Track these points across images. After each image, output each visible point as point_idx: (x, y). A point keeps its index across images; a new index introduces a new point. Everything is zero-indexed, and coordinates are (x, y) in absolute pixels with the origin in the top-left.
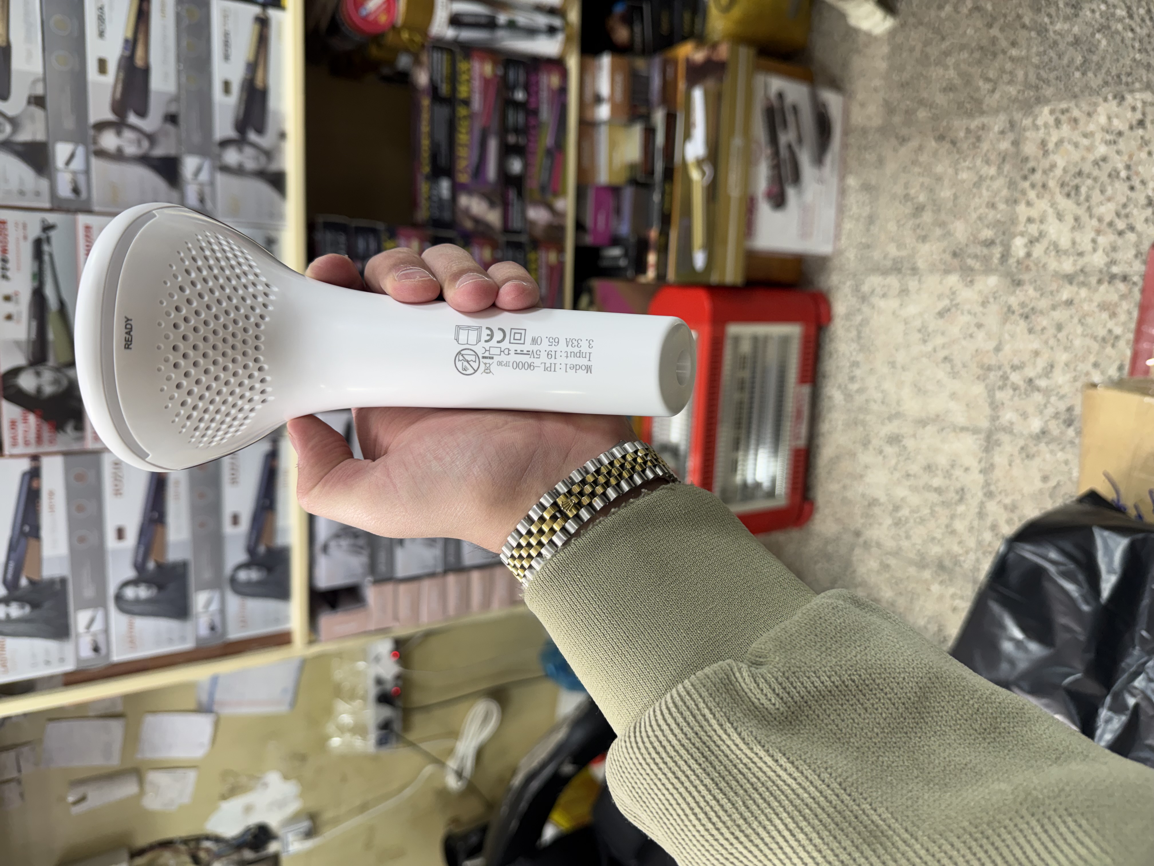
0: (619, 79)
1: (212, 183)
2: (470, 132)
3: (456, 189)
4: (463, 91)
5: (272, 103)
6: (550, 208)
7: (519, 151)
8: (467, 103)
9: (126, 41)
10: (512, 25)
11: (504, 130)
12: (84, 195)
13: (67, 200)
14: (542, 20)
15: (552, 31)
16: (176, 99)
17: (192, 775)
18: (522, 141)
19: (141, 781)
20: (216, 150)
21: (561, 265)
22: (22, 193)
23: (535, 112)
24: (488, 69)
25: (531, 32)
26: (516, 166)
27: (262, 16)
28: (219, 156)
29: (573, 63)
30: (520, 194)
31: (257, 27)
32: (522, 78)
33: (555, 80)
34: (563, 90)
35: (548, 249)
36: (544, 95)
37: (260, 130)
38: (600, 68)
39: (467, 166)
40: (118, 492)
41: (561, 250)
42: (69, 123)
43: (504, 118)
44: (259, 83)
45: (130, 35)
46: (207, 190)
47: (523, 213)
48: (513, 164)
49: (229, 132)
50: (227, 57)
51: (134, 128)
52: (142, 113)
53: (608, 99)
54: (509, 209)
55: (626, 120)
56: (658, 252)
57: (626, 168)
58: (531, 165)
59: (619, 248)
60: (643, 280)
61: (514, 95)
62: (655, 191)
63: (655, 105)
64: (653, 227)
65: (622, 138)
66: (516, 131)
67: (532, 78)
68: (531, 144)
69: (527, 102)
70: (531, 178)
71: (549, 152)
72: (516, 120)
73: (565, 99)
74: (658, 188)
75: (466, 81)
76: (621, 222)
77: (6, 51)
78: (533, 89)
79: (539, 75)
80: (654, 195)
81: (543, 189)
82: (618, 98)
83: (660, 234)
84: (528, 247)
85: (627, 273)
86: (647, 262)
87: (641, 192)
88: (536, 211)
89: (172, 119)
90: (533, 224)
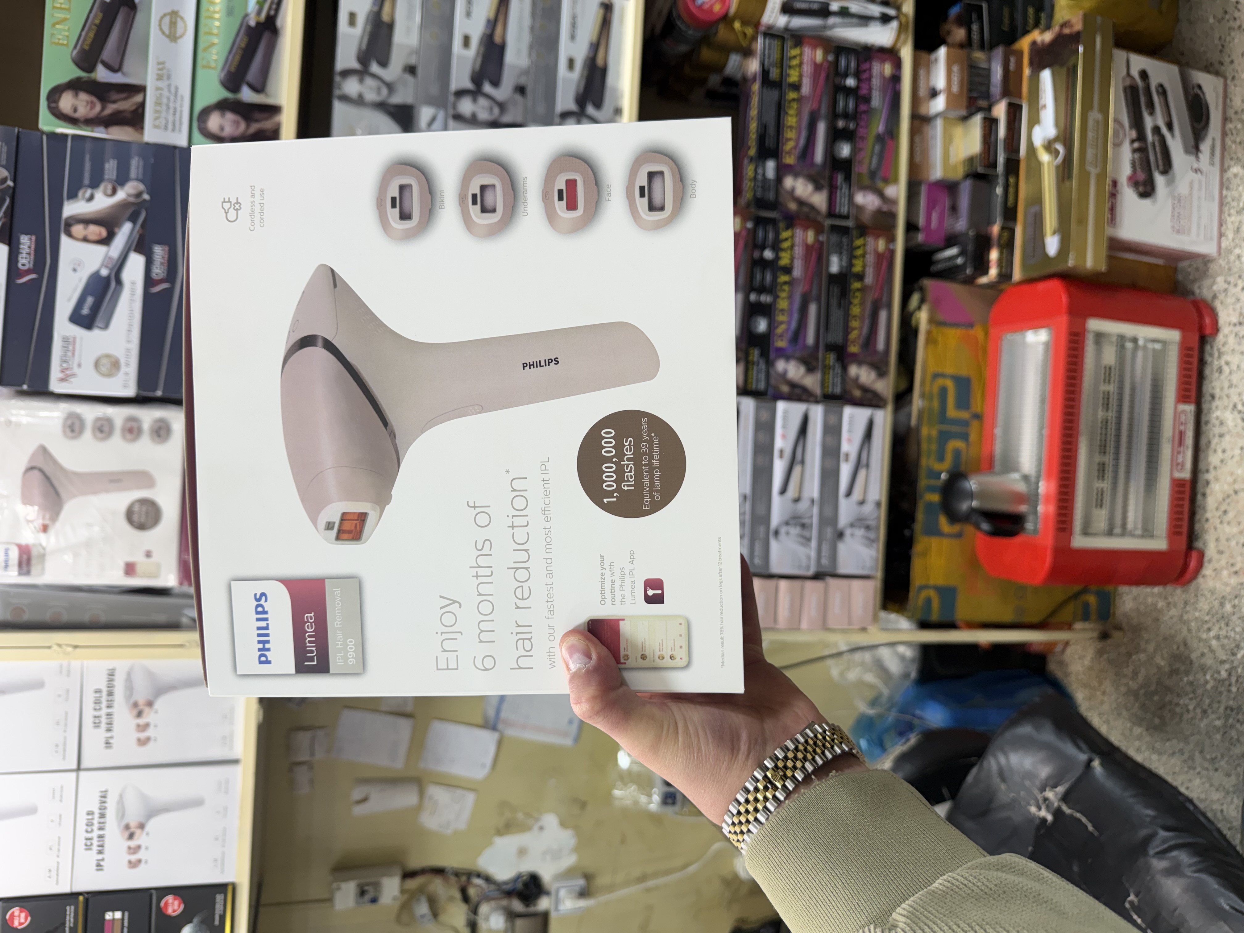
0: (956, 68)
2: (799, 114)
3: (782, 170)
4: (793, 77)
5: (610, 80)
6: (880, 195)
7: (848, 135)
8: (796, 87)
9: (489, 21)
10: (844, 12)
11: (834, 116)
14: (875, 9)
15: (885, 19)
16: (526, 72)
17: (471, 798)
18: (852, 126)
19: (421, 793)
20: (558, 120)
21: (892, 253)
23: (867, 99)
24: (819, 55)
25: (865, 20)
26: (845, 150)
27: (608, 3)
29: (906, 53)
30: (848, 178)
31: (601, 12)
32: (853, 65)
33: (888, 69)
34: (896, 79)
35: (877, 237)
36: (876, 82)
37: (598, 105)
38: (936, 60)
39: (795, 147)
41: (891, 239)
42: (434, 90)
43: (834, 103)
44: (600, 62)
45: (492, 15)
47: (851, 198)
48: (843, 149)
50: (573, 37)
51: (488, 96)
52: (496, 83)
53: (944, 90)
54: (836, 193)
55: (964, 112)
56: (1001, 247)
57: (964, 162)
58: (861, 150)
59: (956, 247)
60: (984, 280)
61: (845, 81)
62: (998, 183)
63: (998, 97)
64: (996, 222)
65: (958, 131)
66: (846, 116)
67: (865, 66)
68: (861, 130)
69: (858, 88)
70: (860, 162)
71: (880, 138)
72: (846, 105)
73: (897, 87)
74: (1001, 180)
75: (796, 65)
76: (957, 219)
77: (390, 26)
78: (865, 76)
79: (871, 63)
80: (996, 188)
81: (873, 174)
82: (955, 88)
83: (1003, 228)
84: (855, 233)
85: (965, 270)
86: (988, 262)
87: (982, 185)
88: (864, 196)
89: (521, 90)
90: (860, 209)
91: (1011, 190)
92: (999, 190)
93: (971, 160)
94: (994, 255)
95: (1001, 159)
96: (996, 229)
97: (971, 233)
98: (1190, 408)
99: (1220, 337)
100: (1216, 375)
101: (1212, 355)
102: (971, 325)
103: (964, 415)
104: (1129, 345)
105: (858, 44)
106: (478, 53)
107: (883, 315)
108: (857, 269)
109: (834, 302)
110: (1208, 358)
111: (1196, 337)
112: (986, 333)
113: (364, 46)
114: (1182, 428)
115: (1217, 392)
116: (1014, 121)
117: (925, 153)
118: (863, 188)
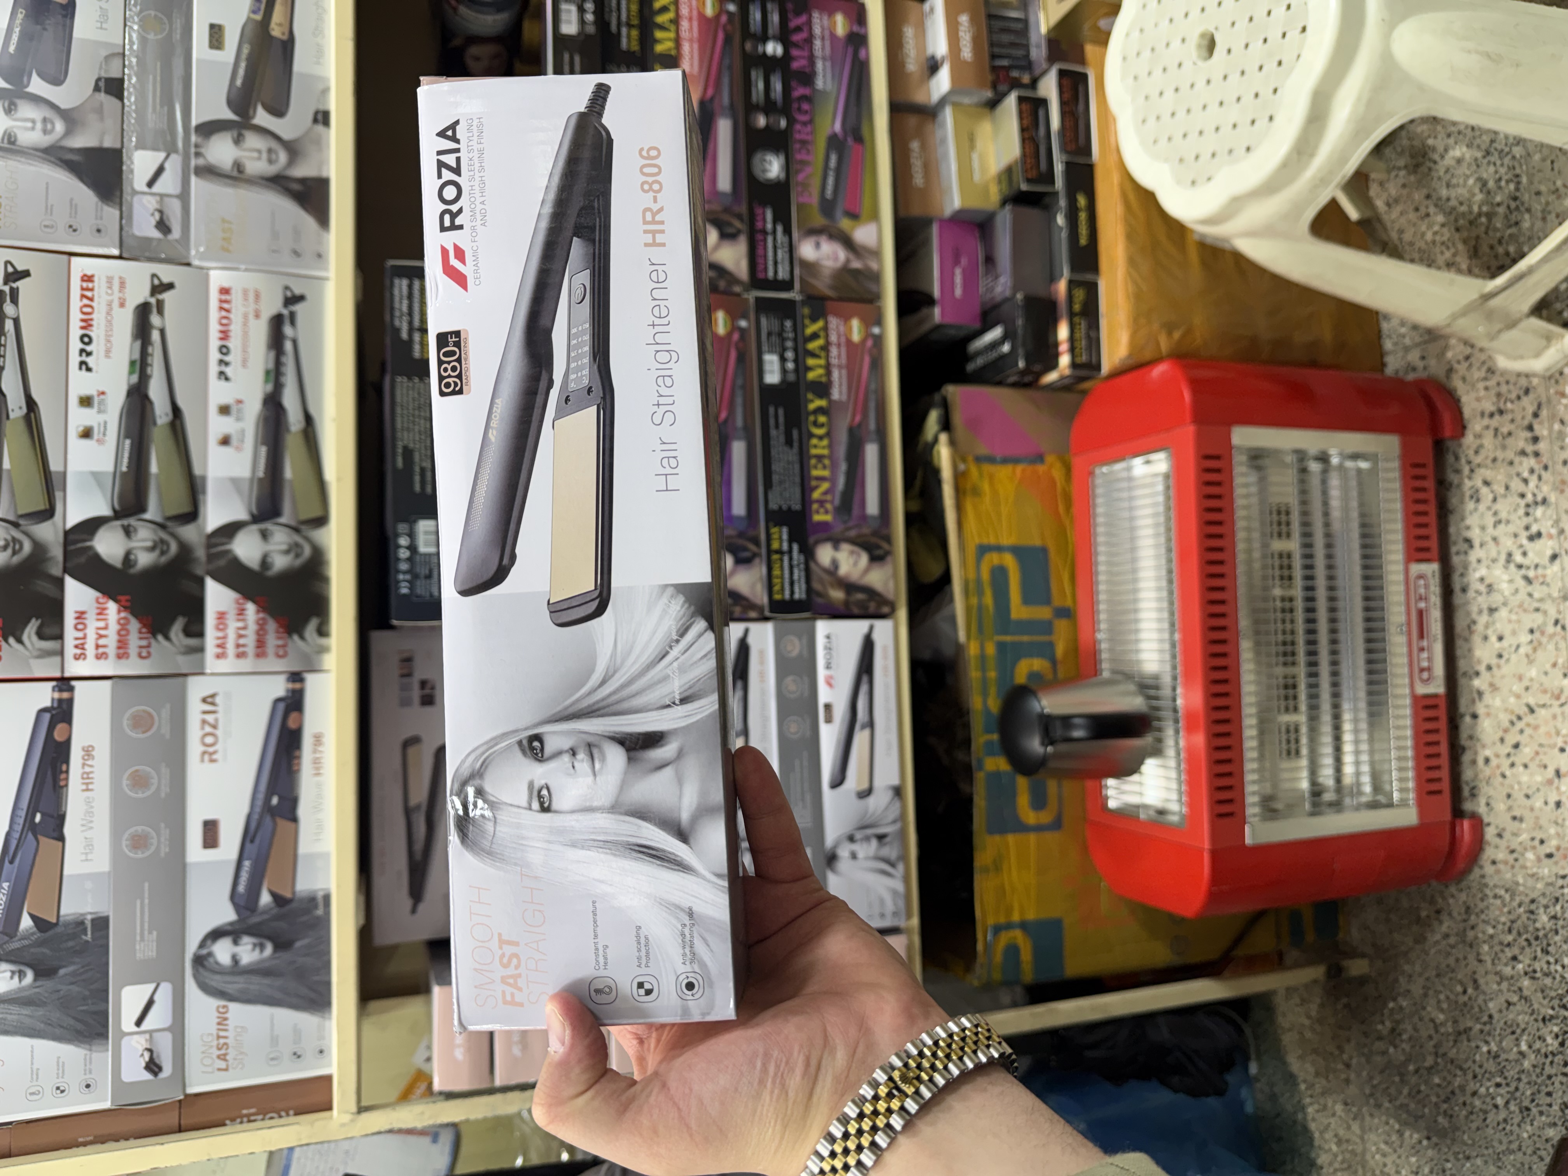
0: (964, 19)
1: (184, 196)
4: (665, 44)
5: (300, 63)
6: (848, 243)
7: (775, 141)
8: (672, 59)
11: (746, 108)
16: (119, 53)
18: (782, 123)
20: (195, 137)
21: (879, 341)
23: (807, 78)
24: (710, 3)
26: (773, 167)
28: (200, 151)
30: (782, 214)
32: (775, 18)
33: (841, 24)
34: (857, 41)
35: (847, 315)
36: (821, 47)
37: (279, 109)
38: (932, 10)
41: (876, 316)
43: (745, 86)
44: (275, 27)
46: (174, 208)
47: (791, 247)
48: (769, 164)
52: (57, 77)
53: (948, 58)
54: (763, 244)
55: (989, 94)
56: (1073, 318)
57: (999, 178)
58: (804, 163)
59: (998, 326)
60: (1052, 377)
61: (763, 48)
62: (1058, 207)
63: (1043, 66)
64: (1062, 275)
65: (985, 129)
67: (796, 21)
68: (799, 129)
69: (787, 56)
70: (805, 186)
71: (834, 142)
72: (769, 88)
73: (862, 54)
74: (1063, 202)
75: (669, 22)
76: (997, 277)
78: (799, 38)
79: (809, 16)
80: (1055, 214)
81: (828, 207)
82: (967, 53)
83: (1072, 284)
84: (806, 311)
85: (1016, 364)
86: (1056, 345)
87: (1032, 214)
88: (816, 246)
89: (113, 86)
90: (809, 267)
91: (1082, 218)
92: (1060, 220)
93: (1008, 173)
94: (1063, 332)
95: (1060, 168)
96: (1062, 286)
97: (1019, 296)
98: (1432, 569)
99: (1469, 440)
100: (1470, 505)
101: (1458, 471)
102: (1039, 458)
103: (1043, 613)
104: (1315, 467)
107: (871, 452)
108: (816, 374)
109: (777, 435)
110: (1452, 477)
111: (1427, 442)
112: (1068, 469)
114: (1422, 605)
115: (1475, 534)
116: (1074, 100)
117: (931, 168)
118: (813, 232)
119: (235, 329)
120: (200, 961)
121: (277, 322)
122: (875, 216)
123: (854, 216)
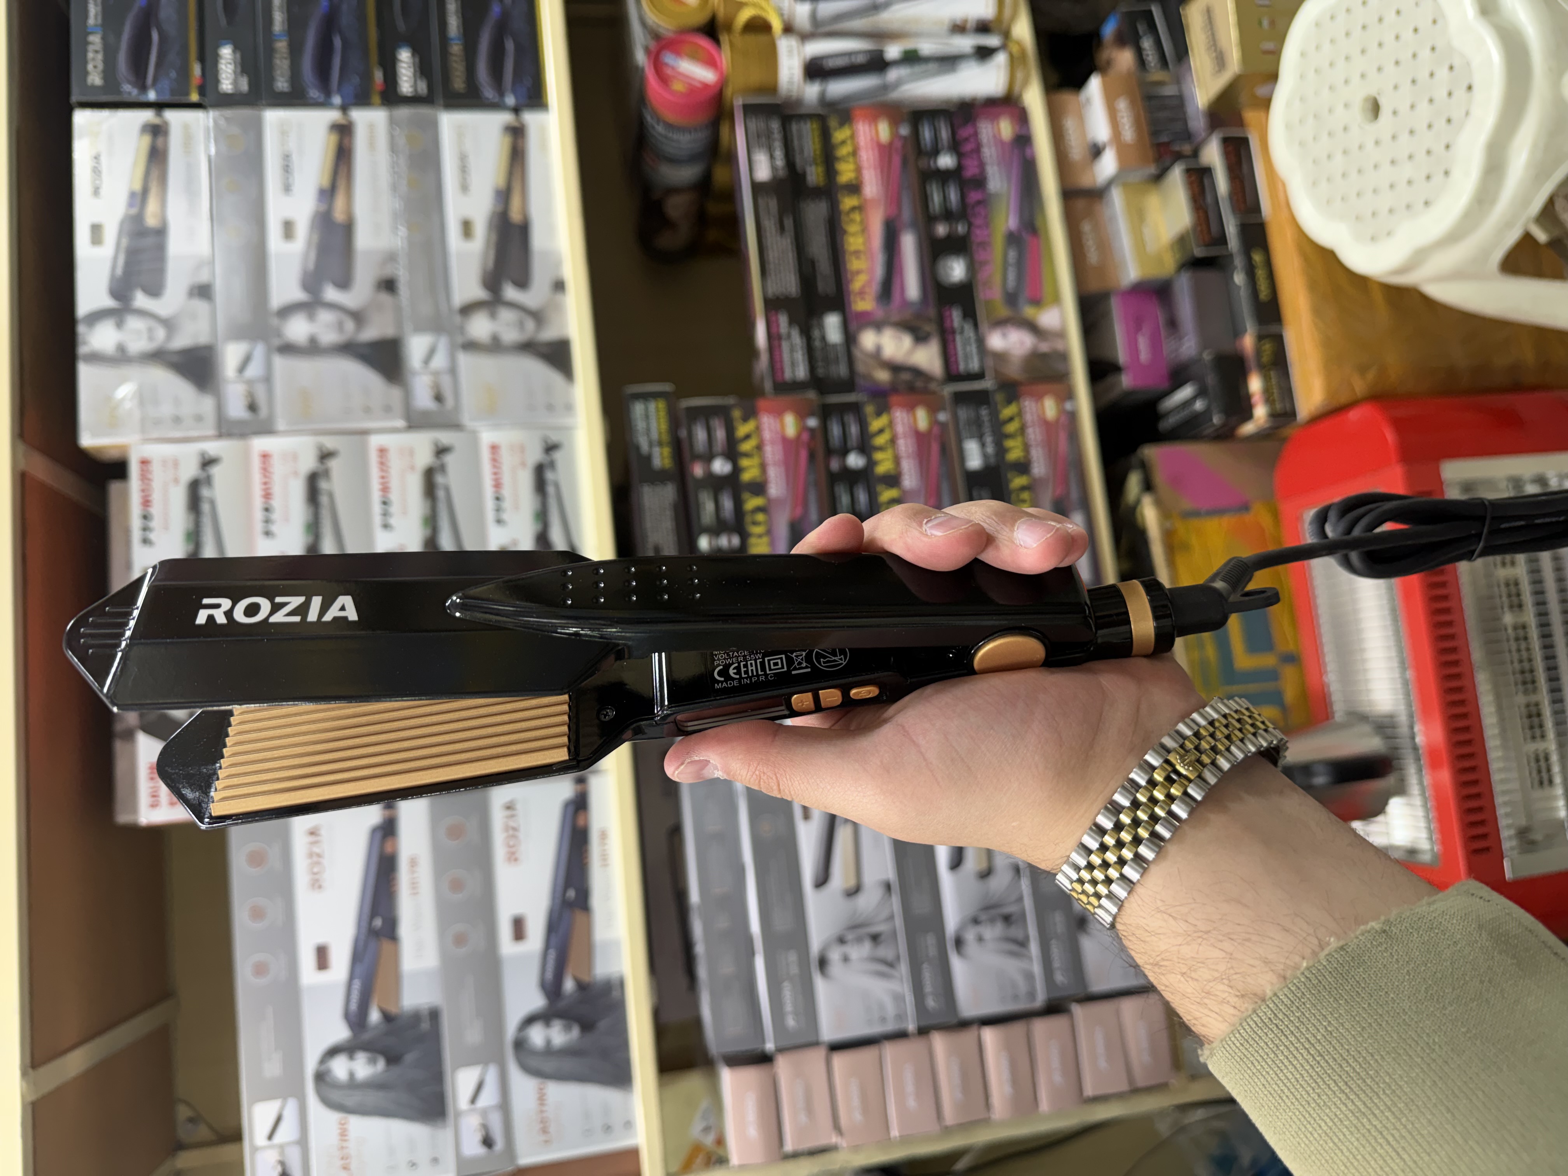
0: (1122, 105)
1: (452, 369)
2: (866, 229)
4: (846, 173)
5: (538, 240)
7: (956, 246)
8: (854, 188)
9: (321, 192)
10: (911, 58)
11: (927, 220)
12: (263, 412)
13: (240, 423)
14: (966, 43)
15: (984, 54)
16: (391, 256)
18: (961, 229)
20: (458, 319)
21: (1073, 418)
22: (177, 420)
23: (980, 182)
24: (884, 130)
25: (948, 62)
26: (956, 270)
27: (516, 124)
28: (462, 330)
29: (1033, 98)
30: (970, 314)
31: (507, 141)
32: (945, 134)
33: (1006, 128)
34: (1023, 140)
35: (1040, 396)
36: (989, 153)
37: (523, 283)
38: (1088, 101)
39: (867, 284)
40: (316, 884)
41: (1069, 394)
42: (243, 311)
43: (924, 200)
44: (515, 215)
45: (324, 182)
46: (446, 381)
47: (981, 343)
48: (952, 269)
49: (476, 291)
50: (465, 188)
52: (345, 284)
53: (1111, 141)
54: (954, 340)
55: (1152, 169)
56: (1263, 369)
57: (1172, 246)
58: (984, 263)
59: (1188, 384)
60: (1248, 428)
61: (935, 162)
62: (1235, 268)
63: (1203, 134)
64: (1246, 331)
65: (1153, 201)
66: (948, 215)
67: (964, 133)
68: (978, 232)
69: (959, 168)
70: (987, 284)
71: (1012, 239)
72: (945, 198)
73: (1028, 152)
74: (1238, 261)
75: (848, 154)
76: (1181, 338)
77: (161, 232)
78: (968, 147)
79: (974, 126)
80: (1232, 274)
81: (1012, 299)
82: (1128, 134)
83: (1260, 338)
84: (999, 397)
85: (1211, 420)
86: (1248, 397)
87: (1210, 276)
88: (1004, 335)
89: (389, 285)
90: (1001, 357)
91: (1261, 273)
92: (1239, 278)
93: (1181, 241)
94: (1255, 384)
95: (1231, 229)
96: (1248, 342)
97: (1207, 356)
102: (1245, 507)
103: (1267, 661)
105: (948, 102)
106: (309, 243)
108: (1015, 454)
112: (1276, 515)
113: (119, 271)
116: (1239, 162)
117: (1106, 246)
118: (1000, 323)
119: (506, 480)
120: (520, 1045)
121: (540, 471)
122: (1057, 299)
123: (1037, 302)
